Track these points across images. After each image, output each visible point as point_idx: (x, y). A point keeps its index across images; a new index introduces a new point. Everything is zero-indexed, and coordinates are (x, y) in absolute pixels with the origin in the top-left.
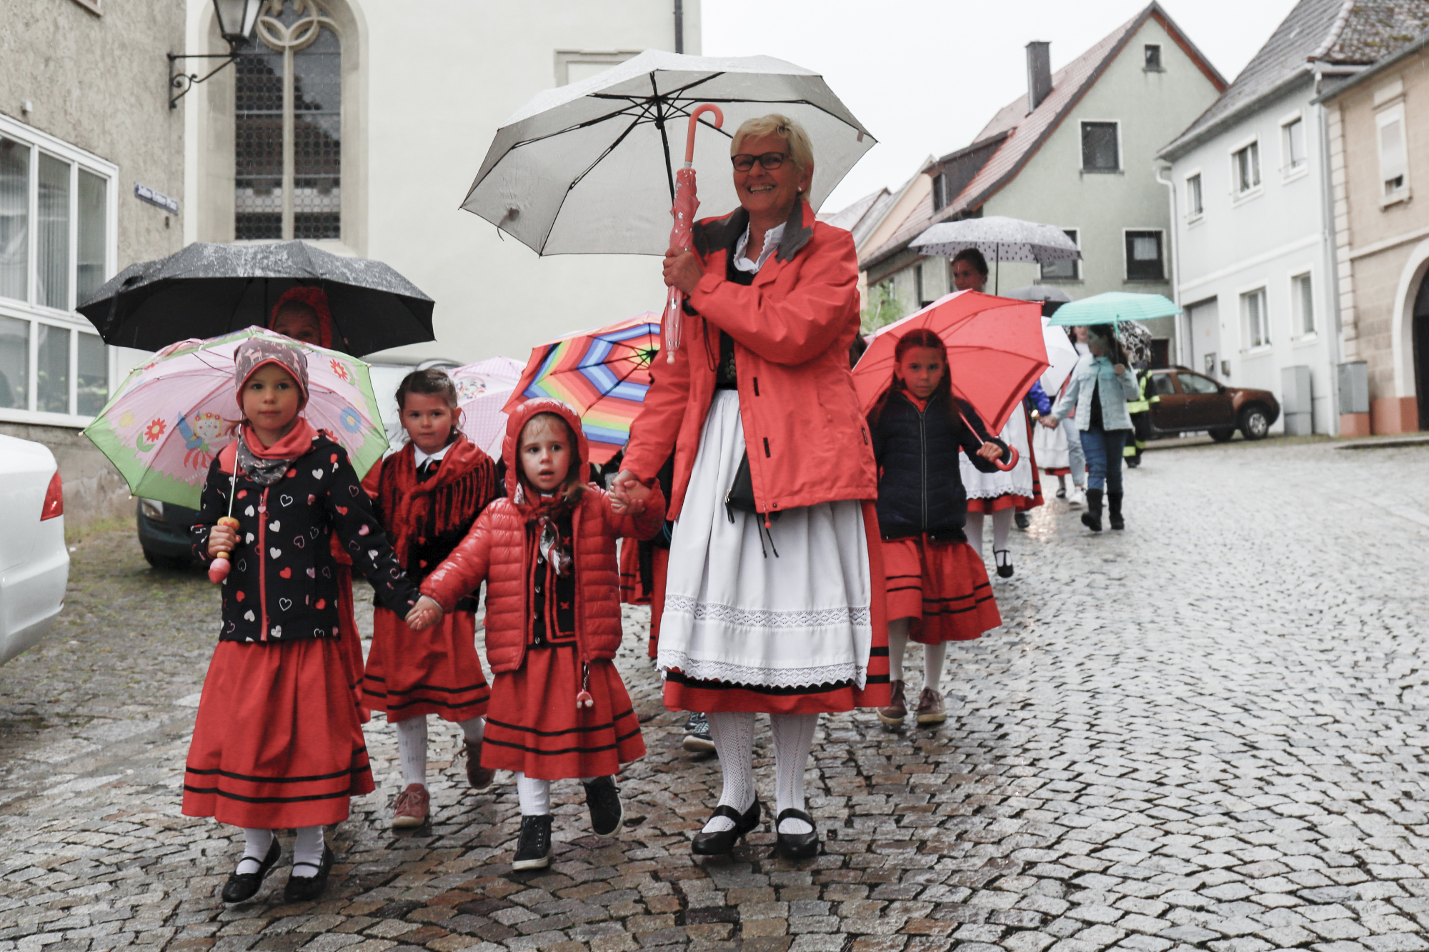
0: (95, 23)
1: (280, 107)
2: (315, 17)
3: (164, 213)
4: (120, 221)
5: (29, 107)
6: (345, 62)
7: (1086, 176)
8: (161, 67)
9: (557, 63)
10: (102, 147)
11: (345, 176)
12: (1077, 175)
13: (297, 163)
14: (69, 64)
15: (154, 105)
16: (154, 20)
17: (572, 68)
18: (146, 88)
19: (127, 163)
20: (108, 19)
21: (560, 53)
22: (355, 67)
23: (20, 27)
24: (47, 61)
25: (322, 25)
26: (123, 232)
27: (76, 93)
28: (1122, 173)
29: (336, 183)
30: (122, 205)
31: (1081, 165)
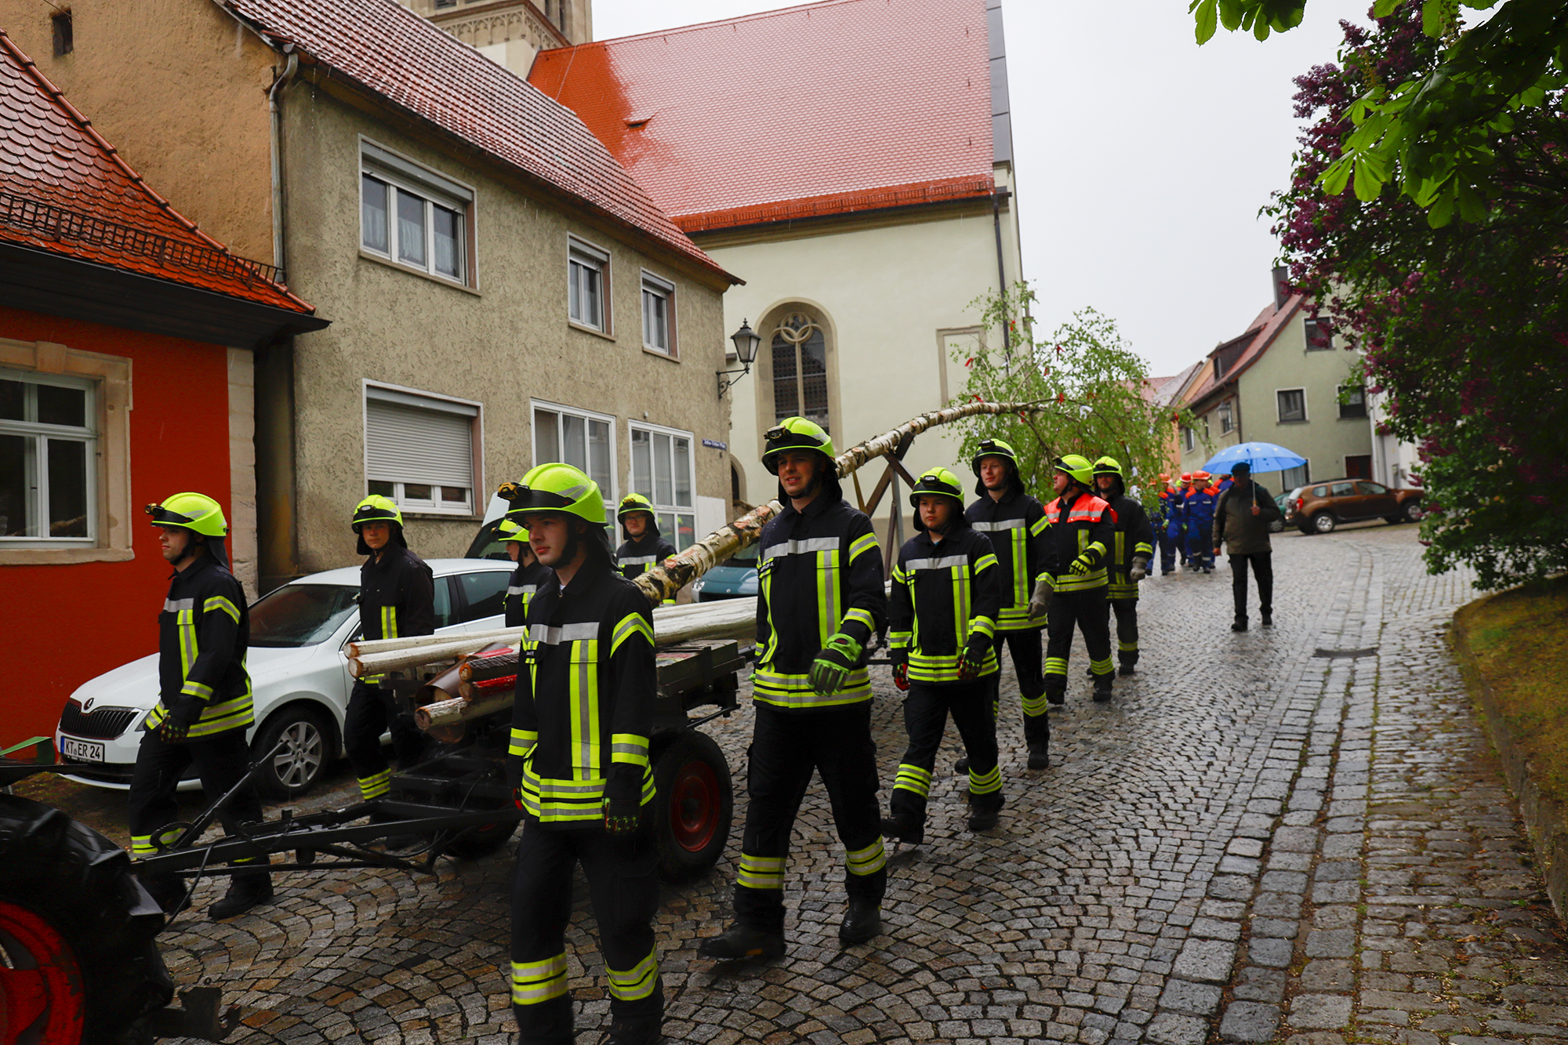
0: (677, 367)
1: (795, 374)
2: (810, 324)
3: (719, 451)
4: (696, 459)
5: (647, 414)
6: (827, 349)
7: (1309, 354)
8: (713, 380)
9: (938, 336)
10: (684, 425)
11: (830, 408)
12: (1302, 354)
13: (806, 403)
14: (665, 389)
15: (710, 400)
16: (708, 357)
17: (946, 338)
18: (706, 391)
19: (698, 430)
20: (684, 363)
21: (939, 330)
22: (831, 349)
23: (640, 378)
24: (654, 390)
25: (815, 329)
26: (697, 464)
27: (670, 402)
28: (1335, 349)
29: (826, 411)
30: (696, 451)
31: (1305, 346)
